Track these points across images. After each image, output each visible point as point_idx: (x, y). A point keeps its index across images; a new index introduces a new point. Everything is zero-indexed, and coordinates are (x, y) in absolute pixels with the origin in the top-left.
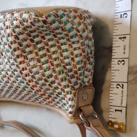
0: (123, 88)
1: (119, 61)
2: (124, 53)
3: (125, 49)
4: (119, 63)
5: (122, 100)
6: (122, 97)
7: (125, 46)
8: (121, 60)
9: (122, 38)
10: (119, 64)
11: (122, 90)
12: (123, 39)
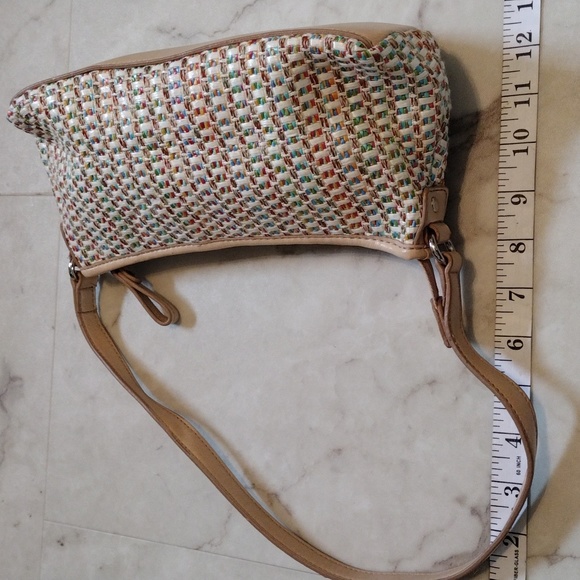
0: (517, 545)
1: (507, 488)
2: (519, 473)
3: (519, 465)
4: (508, 491)
5: (516, 569)
6: (517, 563)
7: (519, 458)
8: (512, 486)
9: (513, 440)
10: (507, 494)
11: (516, 548)
12: (514, 443)
